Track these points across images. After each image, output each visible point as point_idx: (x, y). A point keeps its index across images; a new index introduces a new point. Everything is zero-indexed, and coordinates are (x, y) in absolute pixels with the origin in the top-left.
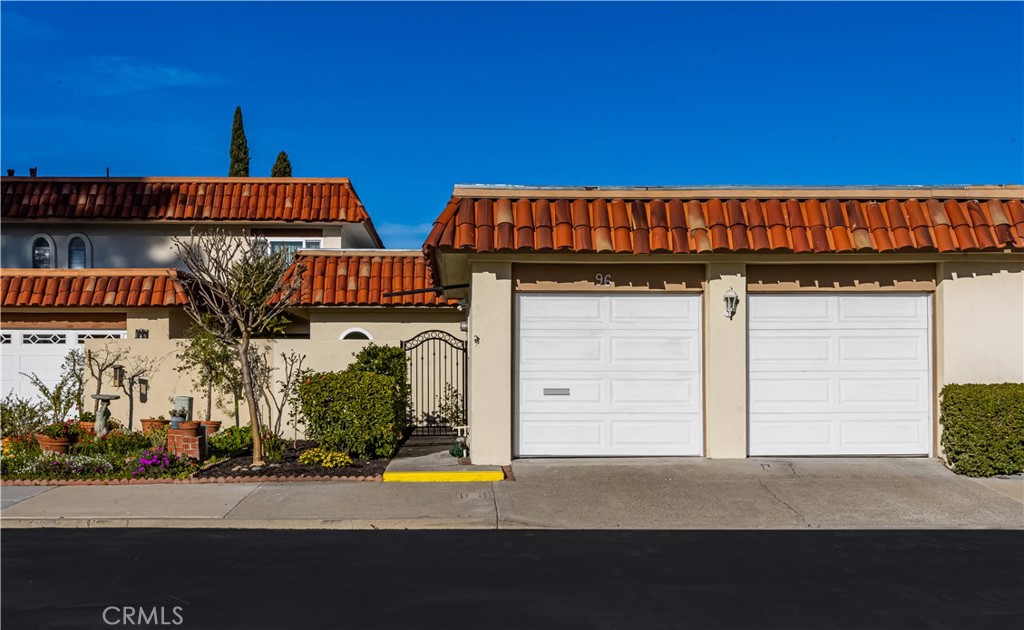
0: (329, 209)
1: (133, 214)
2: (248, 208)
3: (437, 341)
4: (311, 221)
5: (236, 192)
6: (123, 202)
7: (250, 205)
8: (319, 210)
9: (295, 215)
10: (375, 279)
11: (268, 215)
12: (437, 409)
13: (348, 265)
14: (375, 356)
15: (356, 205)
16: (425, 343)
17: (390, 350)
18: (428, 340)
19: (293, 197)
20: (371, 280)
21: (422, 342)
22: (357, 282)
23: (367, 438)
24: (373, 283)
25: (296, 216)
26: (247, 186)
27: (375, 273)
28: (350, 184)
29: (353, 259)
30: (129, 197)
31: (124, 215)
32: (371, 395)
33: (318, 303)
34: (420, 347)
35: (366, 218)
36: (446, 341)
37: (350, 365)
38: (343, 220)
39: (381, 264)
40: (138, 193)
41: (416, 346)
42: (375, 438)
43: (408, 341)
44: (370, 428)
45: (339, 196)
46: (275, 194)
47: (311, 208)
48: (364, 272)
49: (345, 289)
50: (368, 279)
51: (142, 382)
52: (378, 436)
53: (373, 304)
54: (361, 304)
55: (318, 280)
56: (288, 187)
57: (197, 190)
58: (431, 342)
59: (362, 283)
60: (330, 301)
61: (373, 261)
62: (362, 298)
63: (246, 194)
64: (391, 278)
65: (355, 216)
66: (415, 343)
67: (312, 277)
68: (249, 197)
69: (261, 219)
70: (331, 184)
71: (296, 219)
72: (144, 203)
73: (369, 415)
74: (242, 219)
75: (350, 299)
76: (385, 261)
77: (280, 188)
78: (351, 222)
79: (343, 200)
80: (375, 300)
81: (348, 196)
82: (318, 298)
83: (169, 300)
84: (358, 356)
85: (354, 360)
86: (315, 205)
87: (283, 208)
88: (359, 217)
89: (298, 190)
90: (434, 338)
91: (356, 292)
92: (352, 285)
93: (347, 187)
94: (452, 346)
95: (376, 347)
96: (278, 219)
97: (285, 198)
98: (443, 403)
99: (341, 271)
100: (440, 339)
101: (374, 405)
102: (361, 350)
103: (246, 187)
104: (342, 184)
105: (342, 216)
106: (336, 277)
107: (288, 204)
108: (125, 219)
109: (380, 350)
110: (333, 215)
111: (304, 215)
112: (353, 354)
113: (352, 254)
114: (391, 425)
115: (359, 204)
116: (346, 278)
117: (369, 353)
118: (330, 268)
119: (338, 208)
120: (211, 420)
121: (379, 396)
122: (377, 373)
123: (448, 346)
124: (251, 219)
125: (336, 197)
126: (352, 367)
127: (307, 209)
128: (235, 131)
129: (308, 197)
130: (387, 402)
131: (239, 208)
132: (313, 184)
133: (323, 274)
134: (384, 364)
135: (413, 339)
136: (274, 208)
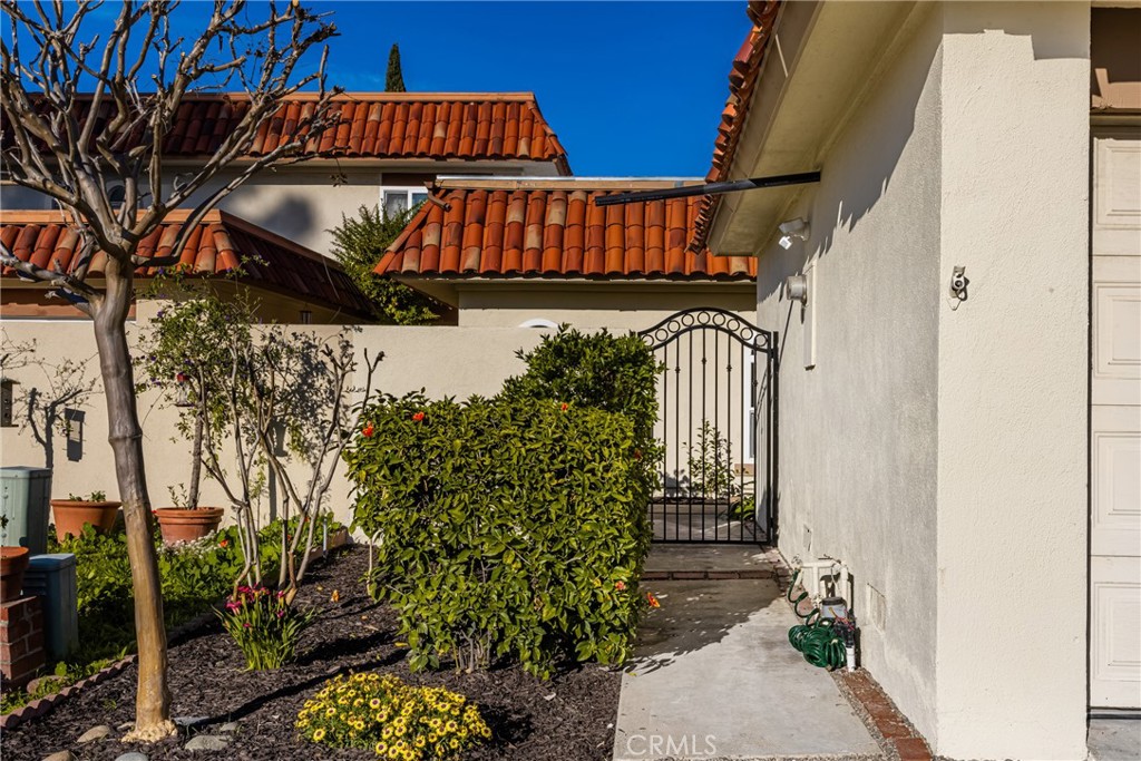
0: (502, 140)
1: (198, 148)
2: (376, 139)
3: (710, 333)
4: (474, 159)
5: (359, 115)
6: (186, 129)
7: (380, 135)
8: (487, 141)
9: (448, 148)
10: (575, 229)
11: (407, 148)
12: (684, 465)
13: (526, 204)
14: (574, 361)
15: (545, 134)
16: (684, 338)
17: (612, 343)
18: (690, 329)
19: (447, 123)
20: (566, 232)
21: (677, 335)
22: (541, 234)
23: (548, 613)
24: (571, 237)
25: (450, 150)
26: (377, 106)
27: (574, 218)
28: (535, 102)
29: (535, 195)
30: (196, 123)
31: (184, 149)
32: (560, 474)
33: (470, 273)
34: (672, 346)
35: (560, 152)
36: (730, 333)
37: (510, 381)
38: (523, 157)
39: (585, 204)
40: (208, 116)
41: (665, 343)
42: (573, 616)
43: (646, 333)
44: (556, 582)
45: (518, 121)
46: (419, 118)
47: (474, 139)
48: (555, 216)
49: (520, 246)
50: (561, 229)
51: (70, 414)
52: (583, 610)
53: (571, 274)
54: (549, 274)
55: (471, 231)
56: (439, 107)
57: (299, 113)
58: (698, 334)
59: (551, 236)
60: (492, 268)
61: (571, 198)
62: (549, 262)
63: (373, 117)
64: (604, 228)
65: (543, 150)
66: (662, 335)
67: (461, 226)
68: (379, 123)
69: (396, 155)
70: (508, 103)
71: (451, 155)
72: (216, 132)
73: (554, 540)
74: (366, 155)
75: (529, 264)
76: (592, 198)
77: (428, 109)
78: (537, 159)
79: (524, 127)
80: (574, 267)
81: (533, 121)
82: (470, 261)
83: (204, 263)
84: (530, 357)
85: (521, 369)
86: (481, 134)
87: (431, 139)
88: (550, 152)
89: (455, 110)
90: (704, 326)
91: (540, 252)
92: (532, 240)
93: (530, 106)
94: (743, 342)
95: (576, 337)
96: (422, 155)
97: (434, 124)
98: (697, 456)
99: (514, 215)
100: (717, 328)
101: (571, 507)
102: (540, 343)
103: (375, 109)
104: (523, 103)
105: (523, 150)
106: (504, 226)
107: (439, 133)
108: (187, 155)
109: (587, 342)
110: (508, 149)
111: (463, 148)
112: (520, 354)
113: (533, 186)
114: (623, 574)
115: (549, 131)
116: (522, 227)
117: (558, 351)
118: (493, 211)
119: (517, 139)
120: (199, 505)
121: (587, 478)
122: (580, 405)
123: (736, 344)
124: (381, 155)
125: (513, 122)
126: (513, 386)
127: (468, 139)
128: (390, 76)
129: (471, 122)
130: (612, 499)
131: (363, 139)
132: (479, 103)
133: (481, 221)
134: (597, 379)
135: (657, 327)
136: (417, 138)
